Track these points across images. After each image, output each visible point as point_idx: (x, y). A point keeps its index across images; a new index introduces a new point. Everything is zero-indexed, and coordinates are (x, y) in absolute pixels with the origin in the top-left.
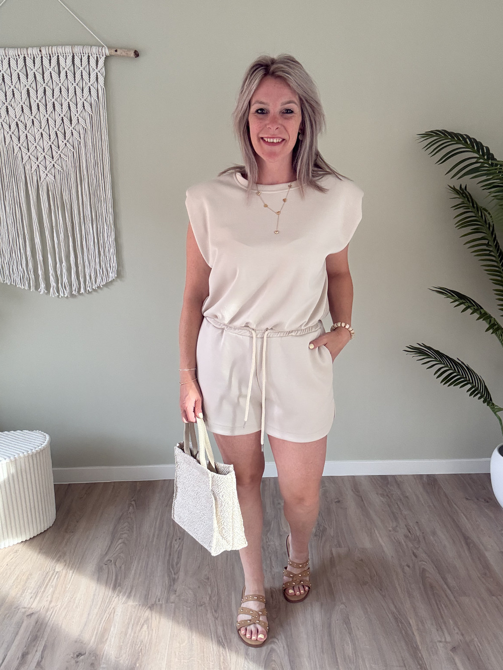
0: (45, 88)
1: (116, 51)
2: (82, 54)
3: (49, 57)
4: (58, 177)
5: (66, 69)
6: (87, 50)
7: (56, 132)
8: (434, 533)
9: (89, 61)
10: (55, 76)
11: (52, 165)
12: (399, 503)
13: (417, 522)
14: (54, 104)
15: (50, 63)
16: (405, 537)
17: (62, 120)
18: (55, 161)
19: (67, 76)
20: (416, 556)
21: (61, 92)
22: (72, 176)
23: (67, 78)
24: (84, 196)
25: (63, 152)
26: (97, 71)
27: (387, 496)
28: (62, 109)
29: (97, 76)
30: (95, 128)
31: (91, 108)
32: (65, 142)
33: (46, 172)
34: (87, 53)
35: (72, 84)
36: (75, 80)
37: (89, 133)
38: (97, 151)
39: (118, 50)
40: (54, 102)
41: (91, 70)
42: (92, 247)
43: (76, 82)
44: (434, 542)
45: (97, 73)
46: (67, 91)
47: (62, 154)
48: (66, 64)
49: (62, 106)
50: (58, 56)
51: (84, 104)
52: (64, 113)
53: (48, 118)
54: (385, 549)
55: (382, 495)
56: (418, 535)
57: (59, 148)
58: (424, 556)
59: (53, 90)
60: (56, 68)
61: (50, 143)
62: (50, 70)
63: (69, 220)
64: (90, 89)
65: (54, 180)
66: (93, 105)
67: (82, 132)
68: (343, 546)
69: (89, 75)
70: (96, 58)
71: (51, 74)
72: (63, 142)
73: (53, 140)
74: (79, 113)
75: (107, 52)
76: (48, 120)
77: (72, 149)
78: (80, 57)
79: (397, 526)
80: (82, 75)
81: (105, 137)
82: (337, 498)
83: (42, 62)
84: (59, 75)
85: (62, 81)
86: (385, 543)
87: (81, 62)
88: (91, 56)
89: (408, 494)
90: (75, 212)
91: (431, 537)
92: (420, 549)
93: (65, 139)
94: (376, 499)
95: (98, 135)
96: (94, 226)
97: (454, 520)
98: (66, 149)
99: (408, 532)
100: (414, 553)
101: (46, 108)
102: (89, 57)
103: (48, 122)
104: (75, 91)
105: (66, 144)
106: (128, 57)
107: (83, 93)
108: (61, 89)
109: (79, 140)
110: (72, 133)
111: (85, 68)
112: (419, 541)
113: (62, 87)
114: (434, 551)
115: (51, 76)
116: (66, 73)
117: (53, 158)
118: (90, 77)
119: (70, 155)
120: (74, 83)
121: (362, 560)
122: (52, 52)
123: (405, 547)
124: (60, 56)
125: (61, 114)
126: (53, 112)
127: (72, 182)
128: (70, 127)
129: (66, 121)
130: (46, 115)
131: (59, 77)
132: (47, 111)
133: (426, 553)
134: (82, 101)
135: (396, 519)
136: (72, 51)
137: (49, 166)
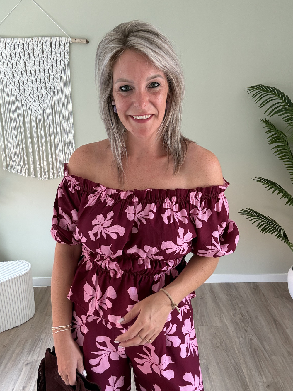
0: (35, 61)
1: (76, 40)
2: (56, 42)
3: (37, 43)
4: (42, 112)
5: (47, 50)
6: (59, 39)
7: (41, 86)
8: (257, 318)
9: (60, 46)
10: (40, 54)
11: (39, 105)
12: (237, 300)
13: (247, 311)
14: (40, 70)
15: (38, 47)
16: (240, 320)
17: (45, 79)
18: (40, 103)
19: (47, 54)
20: (246, 331)
21: (44, 63)
22: (50, 111)
23: (47, 55)
24: (57, 123)
25: (45, 98)
26: (64, 51)
27: (230, 295)
28: (44, 73)
29: (65, 54)
30: (63, 84)
31: (61, 72)
32: (46, 92)
33: (35, 109)
34: (59, 41)
35: (51, 59)
36: (52, 56)
37: (60, 87)
38: (64, 97)
39: (77, 39)
40: (40, 69)
41: (61, 50)
42: (61, 152)
43: (53, 58)
44: (257, 323)
45: (65, 53)
46: (47, 63)
47: (44, 99)
48: (47, 48)
49: (44, 71)
50: (42, 43)
51: (57, 70)
52: (46, 75)
53: (36, 78)
54: (229, 327)
55: (227, 295)
56: (248, 319)
57: (42, 95)
58: (251, 331)
59: (40, 62)
60: (41, 50)
61: (38, 93)
62: (38, 51)
63: (48, 136)
64: (60, 62)
65: (40, 113)
66: (62, 71)
67: (56, 86)
68: (205, 325)
69: (60, 53)
70: (64, 44)
71: (38, 53)
72: (45, 92)
73: (39, 90)
74: (54, 75)
75: (70, 40)
76: (36, 79)
77: (50, 96)
78: (55, 43)
79: (235, 313)
80: (56, 54)
81: (69, 89)
82: (201, 296)
83: (33, 46)
84: (43, 53)
85: (44, 57)
86: (229, 324)
87: (56, 46)
88: (61, 43)
89: (242, 294)
90: (52, 132)
91: (255, 320)
92: (249, 327)
93: (46, 90)
94: (223, 297)
95: (64, 88)
96: (62, 139)
97: (268, 310)
98: (46, 96)
99: (242, 317)
100: (245, 329)
101: (35, 72)
102: (60, 43)
103: (36, 81)
104: (52, 63)
105: (46, 93)
106: (82, 43)
107: (56, 64)
108: (44, 62)
109: (54, 91)
110: (50, 87)
111: (58, 50)
112: (248, 322)
113: (44, 60)
114: (257, 329)
115: (38, 54)
116: (47, 53)
117: (39, 101)
118: (60, 55)
119: (49, 99)
120: (51, 58)
121: (215, 334)
122: (39, 40)
123: (240, 326)
124: (43, 43)
125: (44, 76)
126: (39, 75)
127: (50, 115)
128: (49, 84)
129: (47, 80)
130: (35, 76)
131: (43, 55)
132: (36, 74)
133: (252, 329)
134: (56, 68)
135: (235, 309)
136: (50, 40)
137: (37, 106)
